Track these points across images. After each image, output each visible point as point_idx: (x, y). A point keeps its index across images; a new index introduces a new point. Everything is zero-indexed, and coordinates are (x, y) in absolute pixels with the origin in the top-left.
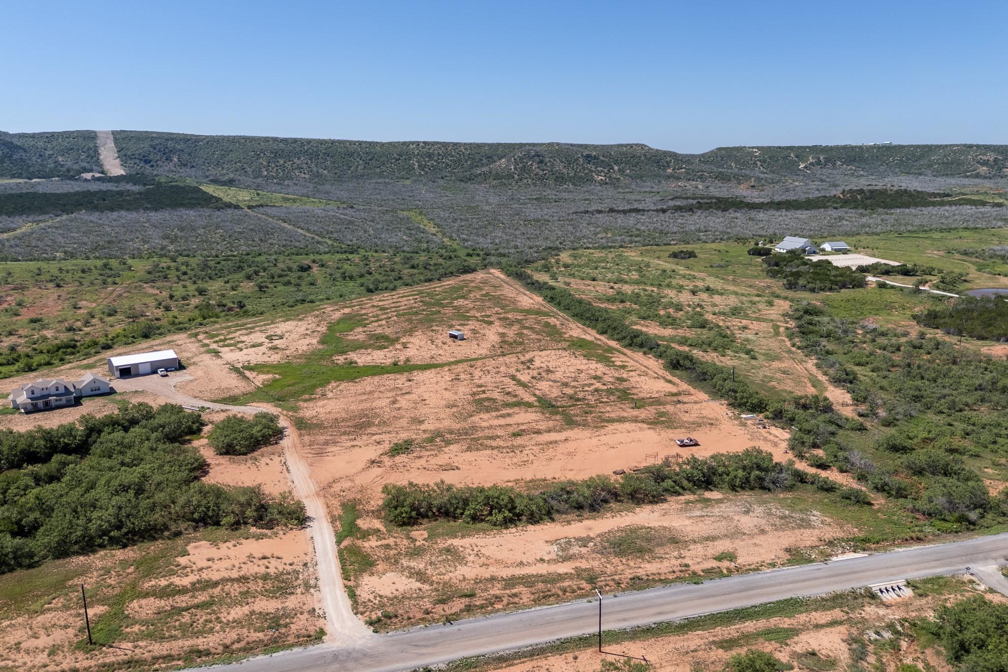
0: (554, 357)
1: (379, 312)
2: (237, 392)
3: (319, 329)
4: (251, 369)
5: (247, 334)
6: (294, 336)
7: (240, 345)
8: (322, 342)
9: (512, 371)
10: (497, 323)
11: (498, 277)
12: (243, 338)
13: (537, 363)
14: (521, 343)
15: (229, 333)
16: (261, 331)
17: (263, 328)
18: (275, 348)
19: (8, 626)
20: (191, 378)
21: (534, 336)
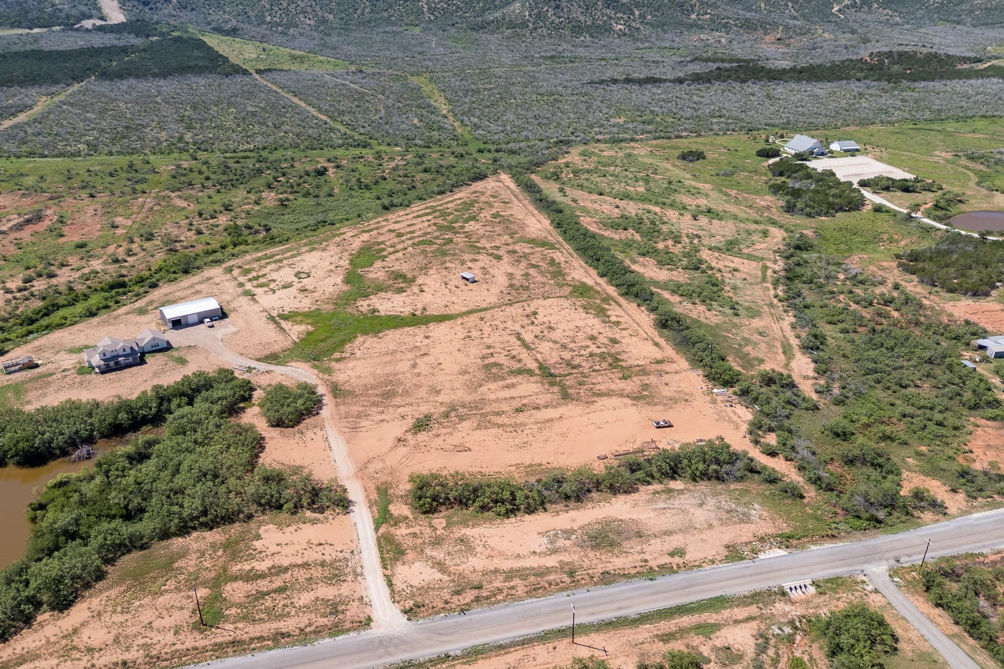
0: (557, 309)
1: (396, 240)
2: (276, 348)
3: (342, 263)
4: (285, 318)
5: (277, 270)
6: (320, 273)
7: (272, 285)
8: (347, 281)
9: (517, 328)
10: (506, 258)
11: (508, 187)
12: (274, 276)
13: (540, 318)
14: (527, 288)
15: (261, 267)
16: (289, 265)
17: (291, 261)
18: (303, 290)
19: (139, 606)
20: (235, 330)
21: (539, 279)
